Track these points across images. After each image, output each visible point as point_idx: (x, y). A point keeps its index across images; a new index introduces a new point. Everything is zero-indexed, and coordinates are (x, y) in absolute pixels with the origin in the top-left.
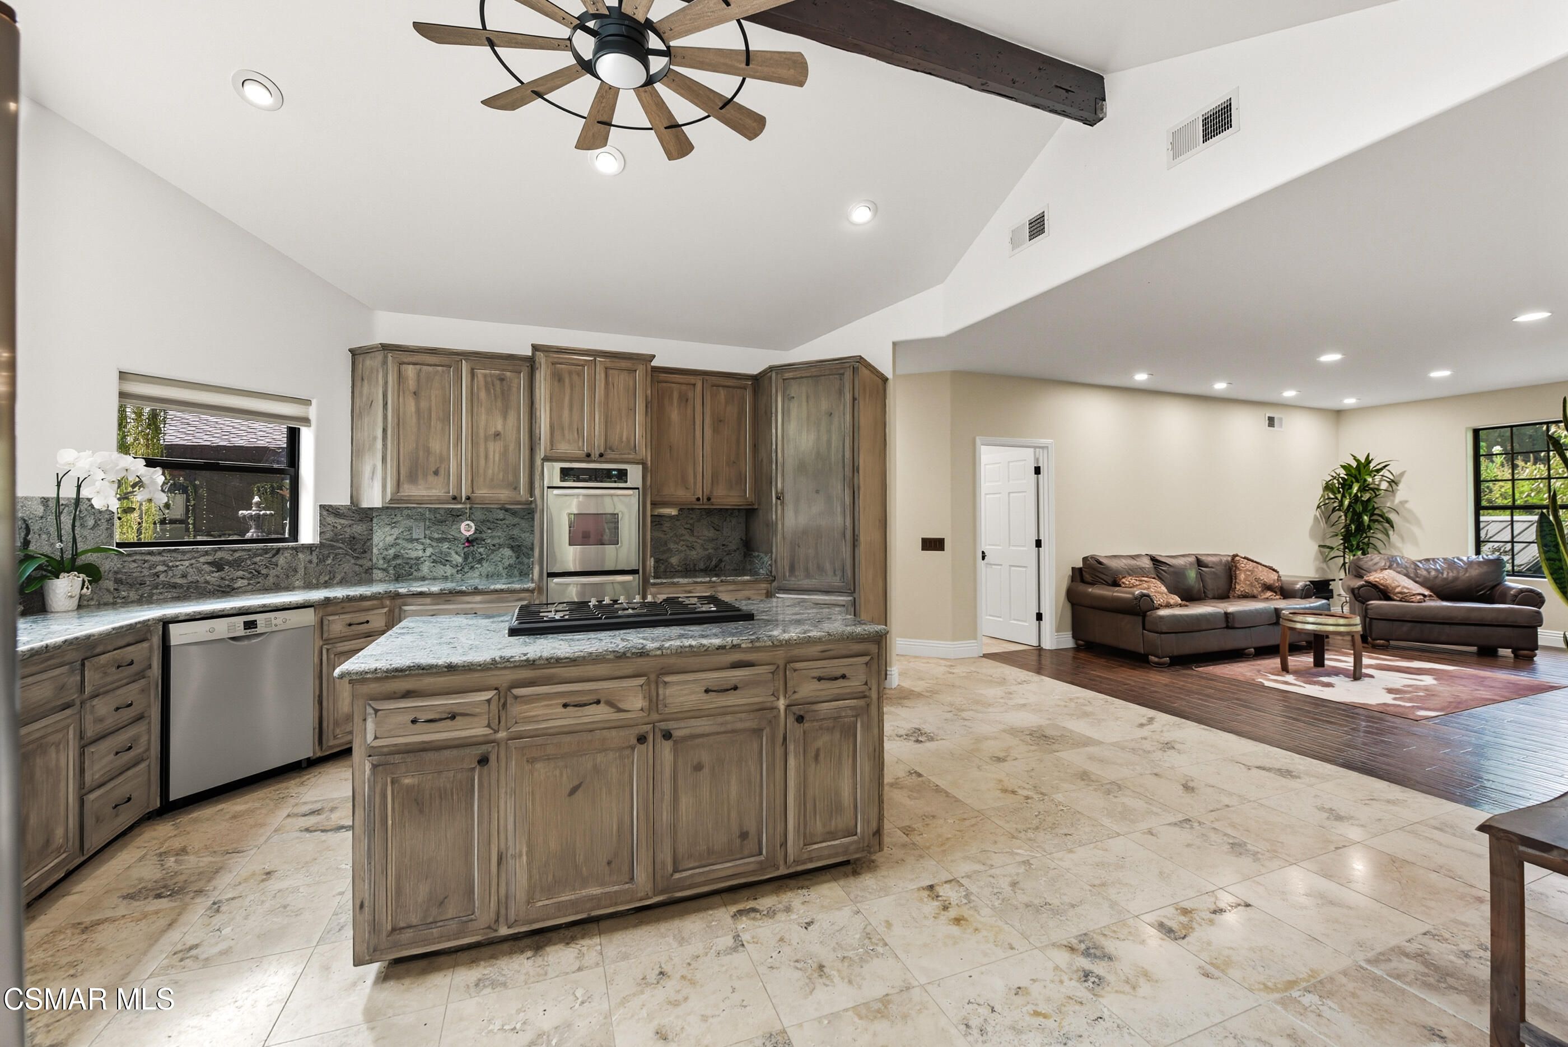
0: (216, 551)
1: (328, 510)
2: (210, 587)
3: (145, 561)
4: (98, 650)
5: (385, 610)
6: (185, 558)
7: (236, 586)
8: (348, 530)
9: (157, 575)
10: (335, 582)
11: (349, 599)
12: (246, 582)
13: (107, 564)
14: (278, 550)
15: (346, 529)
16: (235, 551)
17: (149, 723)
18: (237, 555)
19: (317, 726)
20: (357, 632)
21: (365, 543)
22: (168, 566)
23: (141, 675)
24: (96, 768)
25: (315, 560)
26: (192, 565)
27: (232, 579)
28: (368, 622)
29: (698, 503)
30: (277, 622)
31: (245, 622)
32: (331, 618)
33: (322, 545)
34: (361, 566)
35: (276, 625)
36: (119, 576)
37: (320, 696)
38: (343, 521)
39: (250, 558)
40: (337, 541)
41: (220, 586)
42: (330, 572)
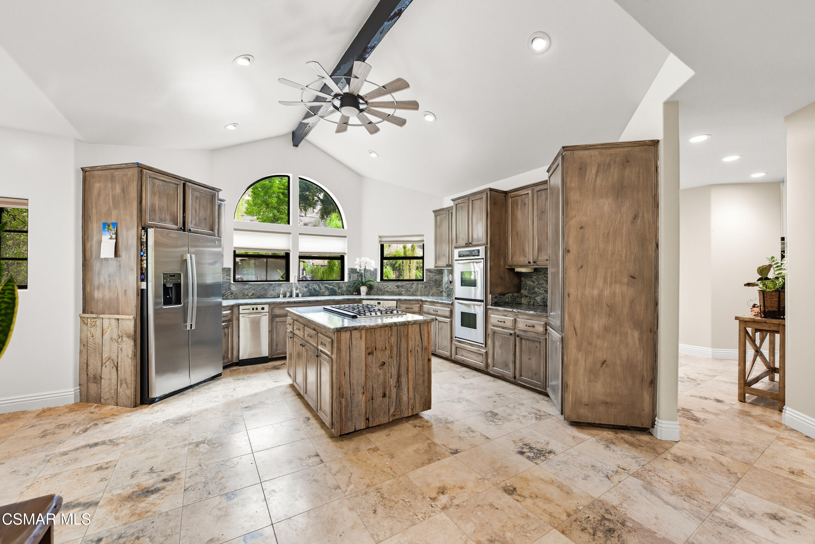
1: (427, 270)
3: (382, 284)
5: (419, 305)
6: (390, 284)
9: (385, 288)
11: (406, 300)
12: (405, 292)
13: (375, 285)
14: (413, 283)
15: (434, 277)
21: (441, 282)
22: (387, 286)
25: (424, 287)
26: (392, 286)
27: (401, 291)
29: (530, 264)
33: (426, 282)
34: (438, 290)
36: (377, 288)
38: (432, 274)
39: (406, 285)
40: (432, 281)
42: (428, 291)
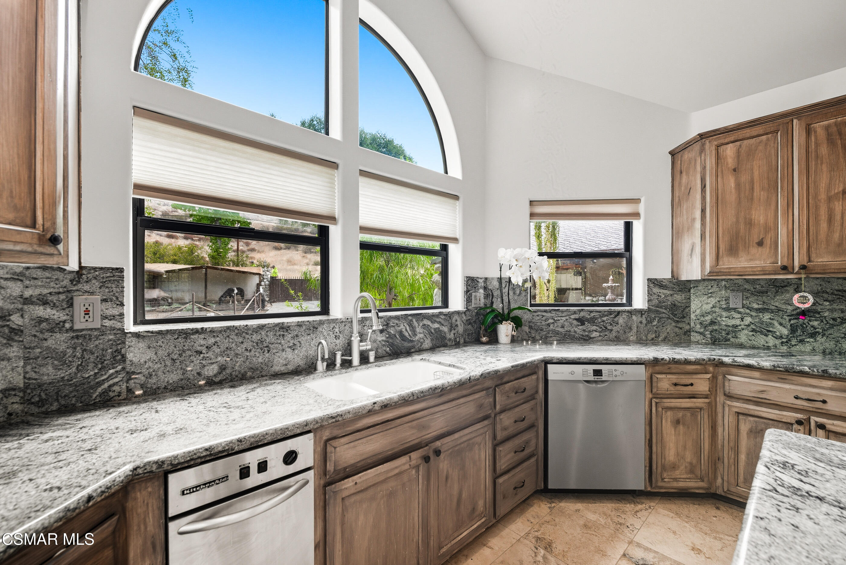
0: (580, 311)
1: (653, 283)
2: (577, 335)
3: (543, 316)
4: (505, 380)
5: (709, 376)
6: (563, 315)
7: (592, 336)
8: (670, 298)
9: (549, 325)
10: (660, 339)
11: (674, 362)
12: (598, 334)
13: (526, 317)
14: (619, 313)
15: (668, 298)
16: (591, 312)
17: (537, 432)
18: (592, 315)
19: (648, 465)
20: (681, 392)
21: (684, 309)
22: (554, 320)
23: (533, 397)
24: (502, 462)
25: (644, 321)
26: (567, 320)
27: (590, 331)
28: (692, 385)
30: (617, 373)
31: (594, 370)
32: (659, 376)
33: (649, 310)
34: (681, 328)
35: (616, 376)
36: (531, 324)
37: (650, 440)
38: (665, 291)
39: (601, 317)
40: (661, 307)
41: (583, 335)
42: (656, 332)
